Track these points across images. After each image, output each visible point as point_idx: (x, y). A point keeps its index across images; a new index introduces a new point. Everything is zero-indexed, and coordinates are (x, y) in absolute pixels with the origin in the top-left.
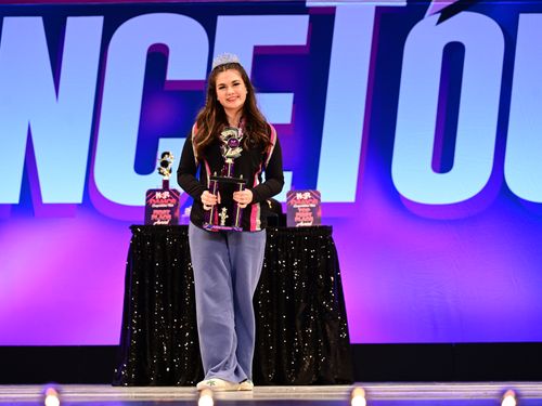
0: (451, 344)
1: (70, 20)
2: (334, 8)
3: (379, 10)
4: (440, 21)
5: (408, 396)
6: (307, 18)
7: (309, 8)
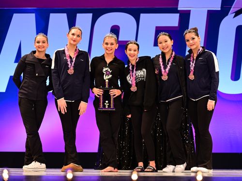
0: (238, 153)
1: (78, 15)
2: (190, 11)
3: (209, 12)
4: (234, 17)
5: (220, 175)
6: (178, 15)
7: (179, 11)
